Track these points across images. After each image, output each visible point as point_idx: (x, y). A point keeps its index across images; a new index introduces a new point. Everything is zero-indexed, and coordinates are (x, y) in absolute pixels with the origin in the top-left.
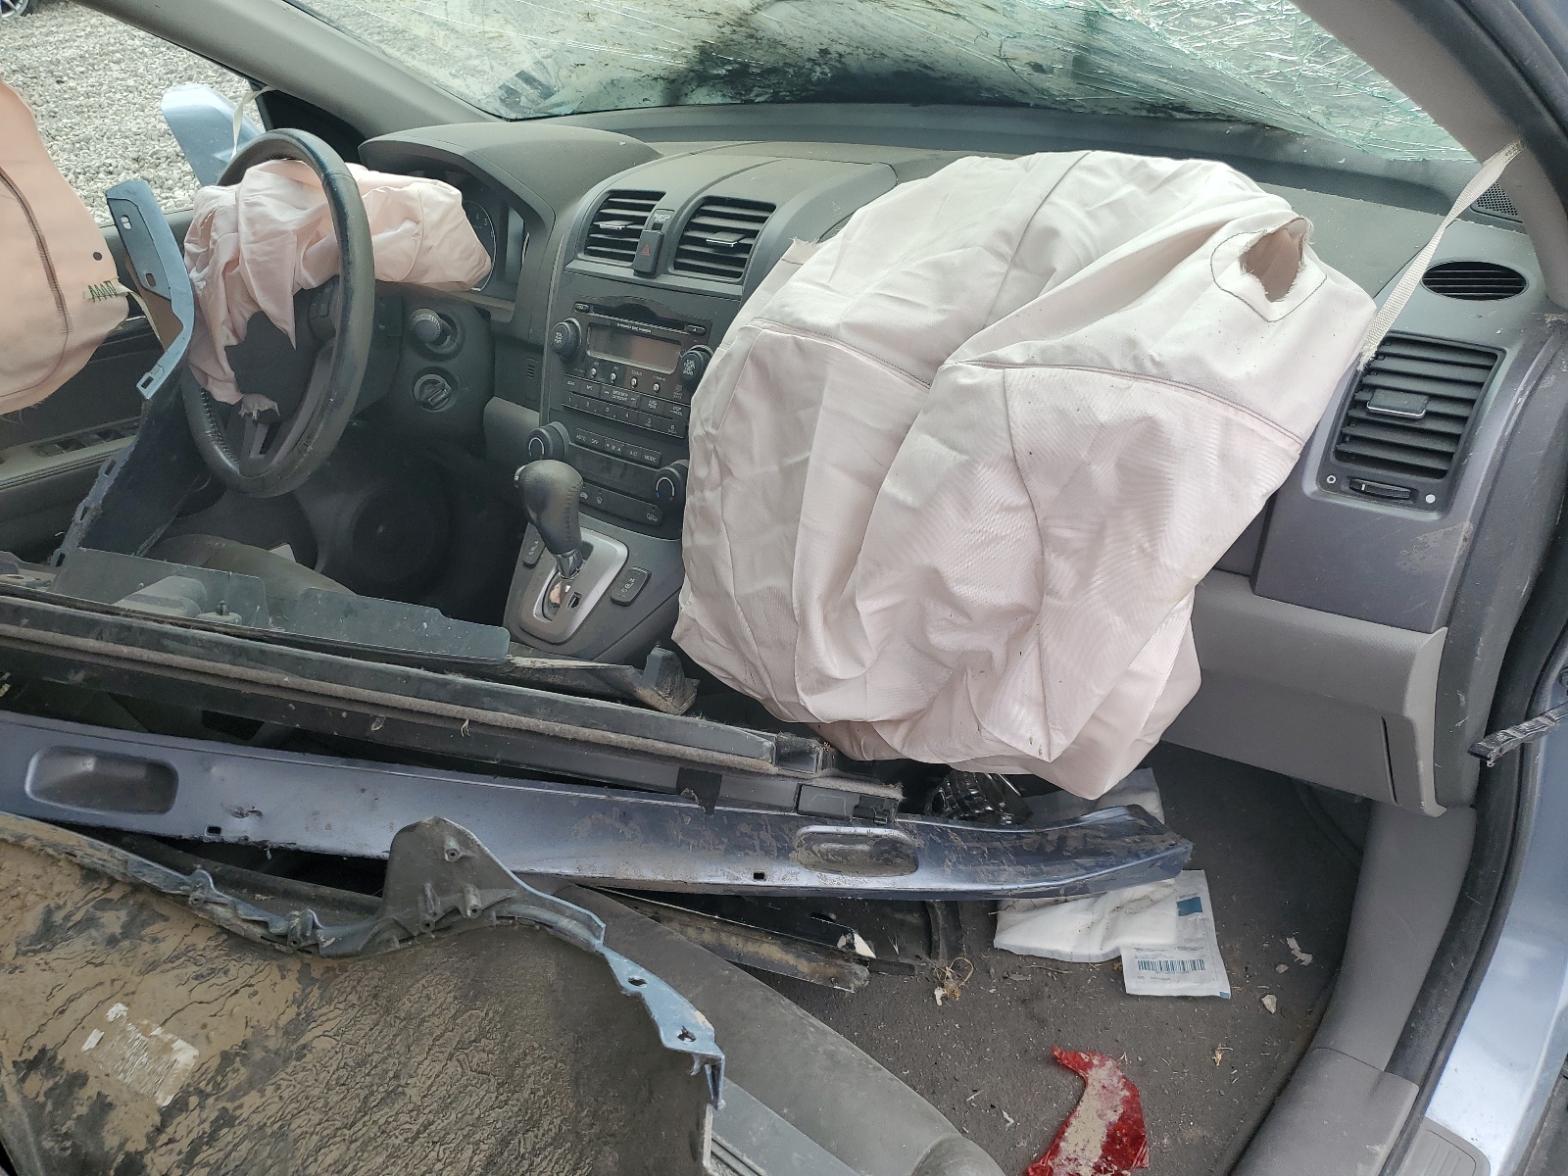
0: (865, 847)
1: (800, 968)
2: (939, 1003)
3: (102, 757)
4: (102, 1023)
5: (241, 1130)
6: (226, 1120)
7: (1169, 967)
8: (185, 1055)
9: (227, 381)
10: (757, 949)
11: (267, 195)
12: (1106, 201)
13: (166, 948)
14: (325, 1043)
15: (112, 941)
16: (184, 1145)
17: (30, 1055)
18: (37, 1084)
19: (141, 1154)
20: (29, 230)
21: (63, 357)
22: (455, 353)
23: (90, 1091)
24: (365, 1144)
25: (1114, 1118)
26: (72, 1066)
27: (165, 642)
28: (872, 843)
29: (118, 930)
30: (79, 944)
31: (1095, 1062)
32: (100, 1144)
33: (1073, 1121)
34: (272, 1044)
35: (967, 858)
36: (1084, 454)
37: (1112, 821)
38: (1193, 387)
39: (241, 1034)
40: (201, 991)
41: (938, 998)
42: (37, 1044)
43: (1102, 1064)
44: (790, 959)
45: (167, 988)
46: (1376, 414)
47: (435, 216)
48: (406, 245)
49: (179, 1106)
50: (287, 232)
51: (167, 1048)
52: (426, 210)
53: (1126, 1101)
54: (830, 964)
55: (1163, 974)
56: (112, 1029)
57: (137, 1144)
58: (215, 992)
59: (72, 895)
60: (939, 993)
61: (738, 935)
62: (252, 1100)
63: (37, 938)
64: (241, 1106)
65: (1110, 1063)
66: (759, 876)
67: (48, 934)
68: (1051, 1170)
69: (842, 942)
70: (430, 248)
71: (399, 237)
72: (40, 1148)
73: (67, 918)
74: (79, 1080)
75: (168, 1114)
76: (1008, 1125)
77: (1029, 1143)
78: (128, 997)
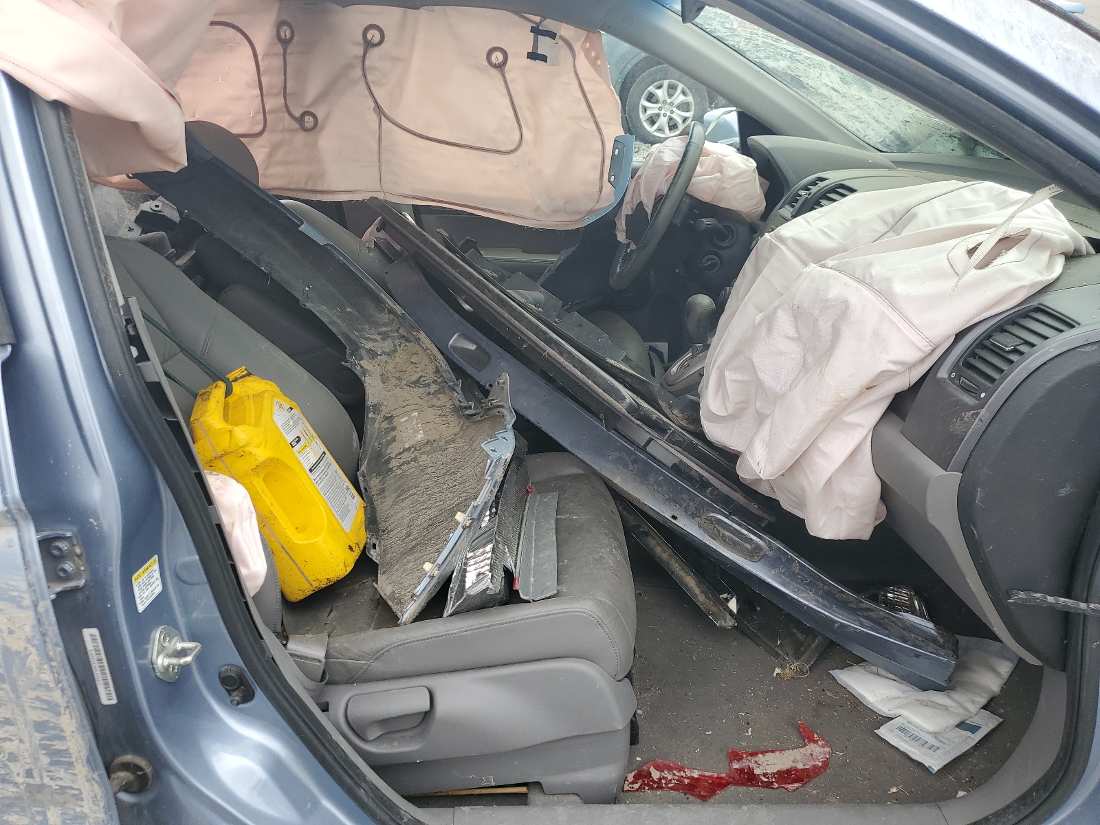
0: (749, 547)
1: (699, 597)
2: (775, 675)
3: (479, 347)
4: (409, 416)
5: (416, 464)
6: (415, 459)
7: (916, 739)
8: (420, 436)
9: (623, 231)
10: (684, 576)
11: (670, 150)
12: (965, 207)
13: (439, 403)
14: (451, 450)
15: (429, 394)
16: (401, 461)
17: (389, 415)
18: (385, 425)
19: (393, 458)
20: (600, 153)
21: (590, 212)
22: (727, 248)
23: (393, 433)
24: (438, 484)
25: (800, 766)
26: (395, 424)
27: (486, 291)
28: (753, 546)
29: (433, 391)
30: (421, 390)
31: (820, 743)
32: (386, 450)
33: (777, 753)
34: (441, 444)
35: (793, 576)
36: (817, 312)
37: (919, 626)
38: (879, 293)
39: (437, 437)
40: (438, 420)
41: (775, 673)
42: (392, 413)
43: (823, 746)
44: (697, 591)
45: (431, 414)
46: (994, 345)
47: (732, 173)
48: (713, 183)
49: (408, 449)
50: (663, 166)
51: (418, 431)
52: (729, 169)
53: (815, 767)
54: (716, 606)
55: (907, 739)
56: (411, 419)
57: (393, 455)
58: (441, 422)
59: (430, 375)
60: (778, 670)
61: (680, 565)
62: (424, 457)
63: (413, 383)
64: (420, 457)
65: (827, 749)
66: (674, 517)
67: (416, 383)
68: (742, 758)
69: (725, 596)
70: (725, 188)
71: (711, 179)
72: (374, 445)
73: (424, 381)
74: (394, 429)
75: (406, 450)
76: (746, 734)
77: (747, 746)
78: (421, 412)
